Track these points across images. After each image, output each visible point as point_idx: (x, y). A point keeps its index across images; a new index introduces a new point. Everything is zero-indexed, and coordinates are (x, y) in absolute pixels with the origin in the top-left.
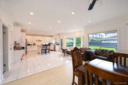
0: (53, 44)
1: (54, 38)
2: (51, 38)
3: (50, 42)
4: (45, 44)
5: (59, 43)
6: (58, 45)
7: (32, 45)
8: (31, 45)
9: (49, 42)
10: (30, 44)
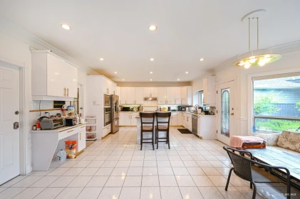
0: (193, 109)
1: (196, 88)
2: (185, 88)
3: (184, 103)
4: (169, 108)
5: (213, 108)
6: (207, 113)
7: (135, 109)
8: (132, 110)
9: (179, 103)
10: (131, 107)
